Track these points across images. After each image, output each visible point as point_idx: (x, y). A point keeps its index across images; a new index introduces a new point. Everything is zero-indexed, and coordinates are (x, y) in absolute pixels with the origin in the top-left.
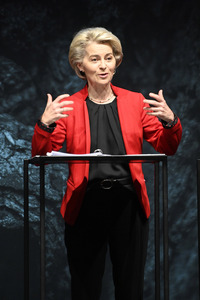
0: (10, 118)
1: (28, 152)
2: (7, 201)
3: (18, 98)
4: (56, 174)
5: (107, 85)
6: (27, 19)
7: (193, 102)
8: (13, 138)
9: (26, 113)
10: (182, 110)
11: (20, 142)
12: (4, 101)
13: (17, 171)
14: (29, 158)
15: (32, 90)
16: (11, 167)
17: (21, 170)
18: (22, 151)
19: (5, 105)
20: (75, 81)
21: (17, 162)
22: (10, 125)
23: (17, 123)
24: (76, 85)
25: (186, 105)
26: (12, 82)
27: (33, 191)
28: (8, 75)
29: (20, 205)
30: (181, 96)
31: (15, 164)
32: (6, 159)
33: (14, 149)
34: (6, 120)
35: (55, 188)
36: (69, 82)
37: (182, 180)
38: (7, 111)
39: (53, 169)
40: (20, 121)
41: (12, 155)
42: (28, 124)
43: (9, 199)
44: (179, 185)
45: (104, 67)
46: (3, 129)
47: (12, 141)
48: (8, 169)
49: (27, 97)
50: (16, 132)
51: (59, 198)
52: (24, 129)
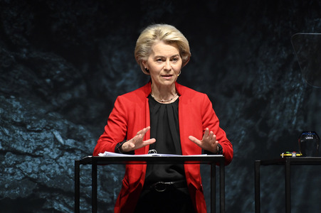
0: (59, 117)
1: (78, 152)
2: (55, 204)
3: (68, 96)
4: (107, 175)
5: (171, 85)
6: (78, 14)
7: (249, 101)
8: (63, 137)
9: (76, 112)
10: (238, 109)
11: (70, 142)
12: (53, 100)
13: (66, 172)
14: (79, 158)
15: (83, 87)
16: (60, 167)
17: (70, 171)
18: (72, 151)
19: (55, 103)
20: (127, 79)
21: (66, 163)
22: (59, 124)
23: (66, 122)
24: (129, 83)
25: (243, 104)
26: (62, 79)
27: (83, 193)
28: (58, 72)
29: (70, 208)
30: (237, 95)
31: (64, 165)
32: (56, 160)
33: (64, 149)
34: (56, 119)
35: (105, 190)
36: (121, 79)
37: (238, 182)
38: (56, 110)
39: (104, 171)
40: (70, 120)
41: (62, 155)
42: (78, 123)
43: (58, 201)
44: (234, 187)
45: (168, 68)
46: (52, 128)
47: (61, 140)
48: (57, 169)
49: (77, 94)
50: (66, 131)
51: (109, 201)
52: (73, 129)
